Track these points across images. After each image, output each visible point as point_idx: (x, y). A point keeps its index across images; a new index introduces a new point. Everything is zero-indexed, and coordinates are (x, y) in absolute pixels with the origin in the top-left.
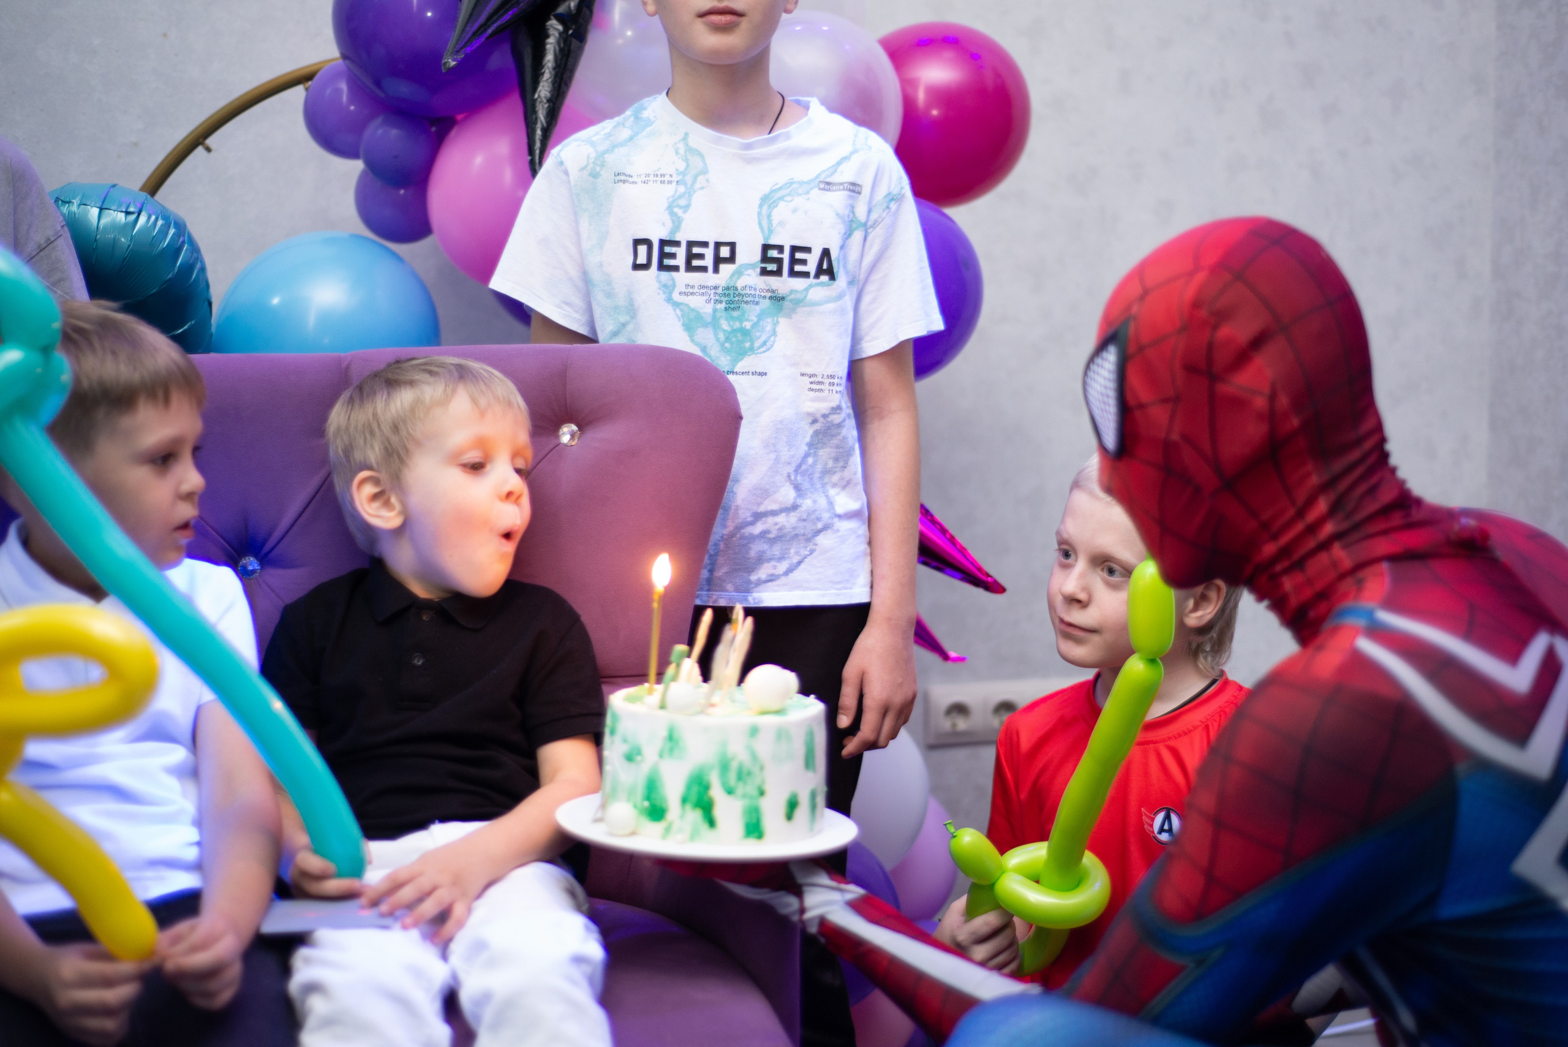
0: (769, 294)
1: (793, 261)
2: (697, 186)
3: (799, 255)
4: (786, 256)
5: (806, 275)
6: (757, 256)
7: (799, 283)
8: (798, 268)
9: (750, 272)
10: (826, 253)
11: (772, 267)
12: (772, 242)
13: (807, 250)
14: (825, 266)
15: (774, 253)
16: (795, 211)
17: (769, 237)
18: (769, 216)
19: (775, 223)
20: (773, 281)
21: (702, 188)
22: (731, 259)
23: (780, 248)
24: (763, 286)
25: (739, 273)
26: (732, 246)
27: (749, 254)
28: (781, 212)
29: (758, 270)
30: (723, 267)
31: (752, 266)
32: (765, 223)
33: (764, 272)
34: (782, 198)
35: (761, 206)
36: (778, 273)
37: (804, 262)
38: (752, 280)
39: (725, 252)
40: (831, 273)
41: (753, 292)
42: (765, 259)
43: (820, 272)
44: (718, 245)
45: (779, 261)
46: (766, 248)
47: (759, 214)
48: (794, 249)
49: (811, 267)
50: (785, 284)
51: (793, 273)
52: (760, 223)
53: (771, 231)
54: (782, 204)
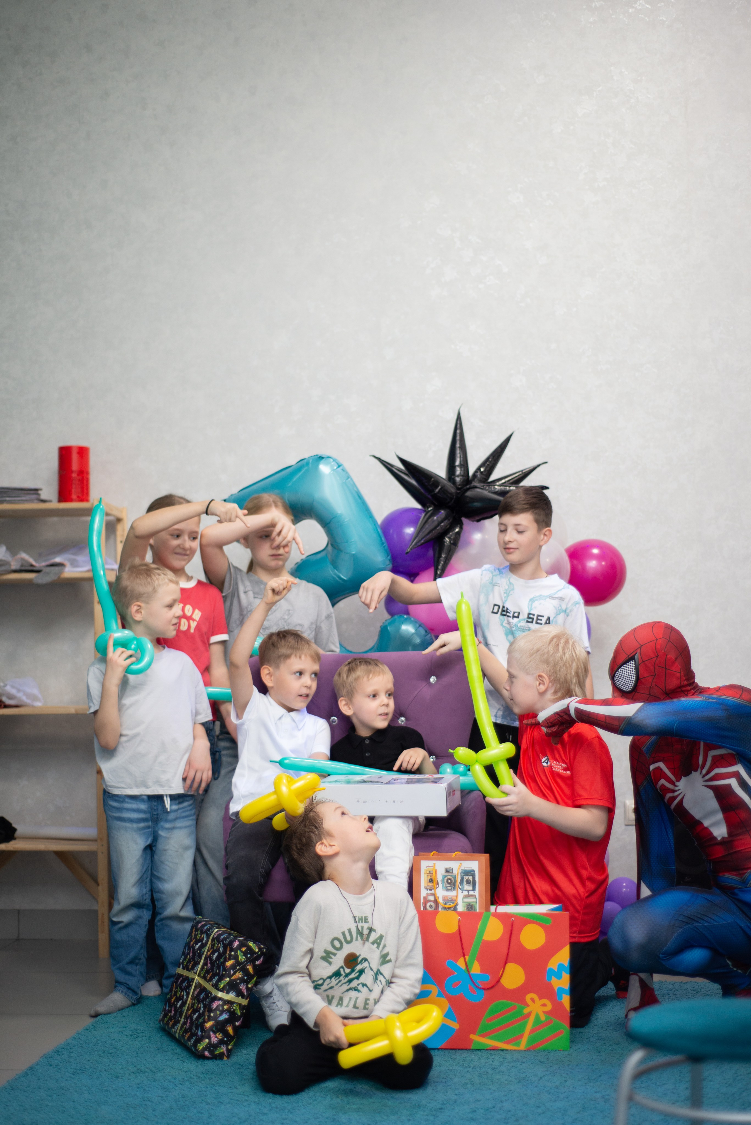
0: (528, 629)
1: (538, 619)
2: (510, 594)
3: (539, 618)
4: (535, 618)
5: (541, 624)
6: (526, 616)
7: (538, 626)
8: (539, 621)
9: (523, 621)
10: (549, 618)
11: (530, 620)
12: (532, 612)
13: (543, 616)
14: (548, 622)
15: (531, 616)
16: (540, 604)
17: (530, 611)
18: (531, 605)
19: (533, 607)
20: (530, 625)
21: (511, 594)
22: (518, 617)
23: (534, 615)
24: (527, 626)
25: (519, 622)
26: (519, 613)
27: (524, 616)
28: (536, 604)
29: (526, 621)
30: (516, 620)
31: (524, 620)
32: (530, 606)
33: (528, 622)
34: (537, 600)
35: (529, 602)
36: (532, 622)
37: (541, 620)
38: (523, 624)
39: (516, 615)
40: (549, 623)
41: (523, 628)
42: (529, 618)
43: (546, 623)
44: (514, 613)
45: (533, 619)
46: (529, 614)
47: (528, 604)
48: (538, 616)
49: (543, 621)
50: (534, 626)
51: (537, 623)
52: (528, 606)
53: (531, 609)
54: (536, 602)
